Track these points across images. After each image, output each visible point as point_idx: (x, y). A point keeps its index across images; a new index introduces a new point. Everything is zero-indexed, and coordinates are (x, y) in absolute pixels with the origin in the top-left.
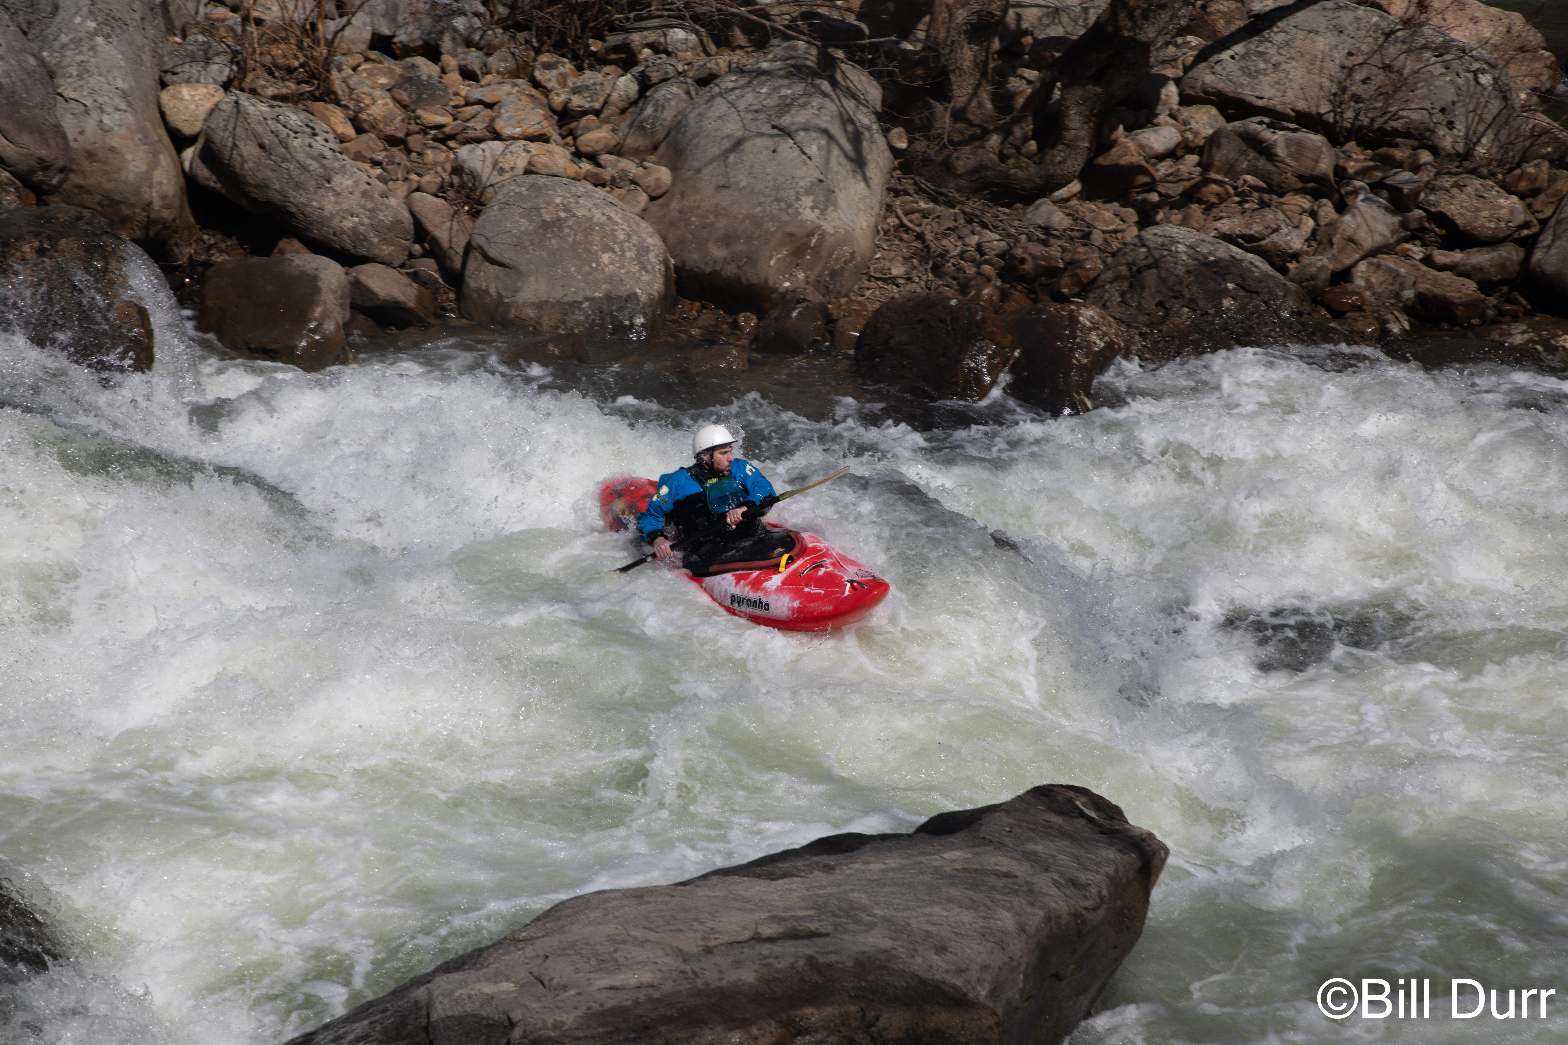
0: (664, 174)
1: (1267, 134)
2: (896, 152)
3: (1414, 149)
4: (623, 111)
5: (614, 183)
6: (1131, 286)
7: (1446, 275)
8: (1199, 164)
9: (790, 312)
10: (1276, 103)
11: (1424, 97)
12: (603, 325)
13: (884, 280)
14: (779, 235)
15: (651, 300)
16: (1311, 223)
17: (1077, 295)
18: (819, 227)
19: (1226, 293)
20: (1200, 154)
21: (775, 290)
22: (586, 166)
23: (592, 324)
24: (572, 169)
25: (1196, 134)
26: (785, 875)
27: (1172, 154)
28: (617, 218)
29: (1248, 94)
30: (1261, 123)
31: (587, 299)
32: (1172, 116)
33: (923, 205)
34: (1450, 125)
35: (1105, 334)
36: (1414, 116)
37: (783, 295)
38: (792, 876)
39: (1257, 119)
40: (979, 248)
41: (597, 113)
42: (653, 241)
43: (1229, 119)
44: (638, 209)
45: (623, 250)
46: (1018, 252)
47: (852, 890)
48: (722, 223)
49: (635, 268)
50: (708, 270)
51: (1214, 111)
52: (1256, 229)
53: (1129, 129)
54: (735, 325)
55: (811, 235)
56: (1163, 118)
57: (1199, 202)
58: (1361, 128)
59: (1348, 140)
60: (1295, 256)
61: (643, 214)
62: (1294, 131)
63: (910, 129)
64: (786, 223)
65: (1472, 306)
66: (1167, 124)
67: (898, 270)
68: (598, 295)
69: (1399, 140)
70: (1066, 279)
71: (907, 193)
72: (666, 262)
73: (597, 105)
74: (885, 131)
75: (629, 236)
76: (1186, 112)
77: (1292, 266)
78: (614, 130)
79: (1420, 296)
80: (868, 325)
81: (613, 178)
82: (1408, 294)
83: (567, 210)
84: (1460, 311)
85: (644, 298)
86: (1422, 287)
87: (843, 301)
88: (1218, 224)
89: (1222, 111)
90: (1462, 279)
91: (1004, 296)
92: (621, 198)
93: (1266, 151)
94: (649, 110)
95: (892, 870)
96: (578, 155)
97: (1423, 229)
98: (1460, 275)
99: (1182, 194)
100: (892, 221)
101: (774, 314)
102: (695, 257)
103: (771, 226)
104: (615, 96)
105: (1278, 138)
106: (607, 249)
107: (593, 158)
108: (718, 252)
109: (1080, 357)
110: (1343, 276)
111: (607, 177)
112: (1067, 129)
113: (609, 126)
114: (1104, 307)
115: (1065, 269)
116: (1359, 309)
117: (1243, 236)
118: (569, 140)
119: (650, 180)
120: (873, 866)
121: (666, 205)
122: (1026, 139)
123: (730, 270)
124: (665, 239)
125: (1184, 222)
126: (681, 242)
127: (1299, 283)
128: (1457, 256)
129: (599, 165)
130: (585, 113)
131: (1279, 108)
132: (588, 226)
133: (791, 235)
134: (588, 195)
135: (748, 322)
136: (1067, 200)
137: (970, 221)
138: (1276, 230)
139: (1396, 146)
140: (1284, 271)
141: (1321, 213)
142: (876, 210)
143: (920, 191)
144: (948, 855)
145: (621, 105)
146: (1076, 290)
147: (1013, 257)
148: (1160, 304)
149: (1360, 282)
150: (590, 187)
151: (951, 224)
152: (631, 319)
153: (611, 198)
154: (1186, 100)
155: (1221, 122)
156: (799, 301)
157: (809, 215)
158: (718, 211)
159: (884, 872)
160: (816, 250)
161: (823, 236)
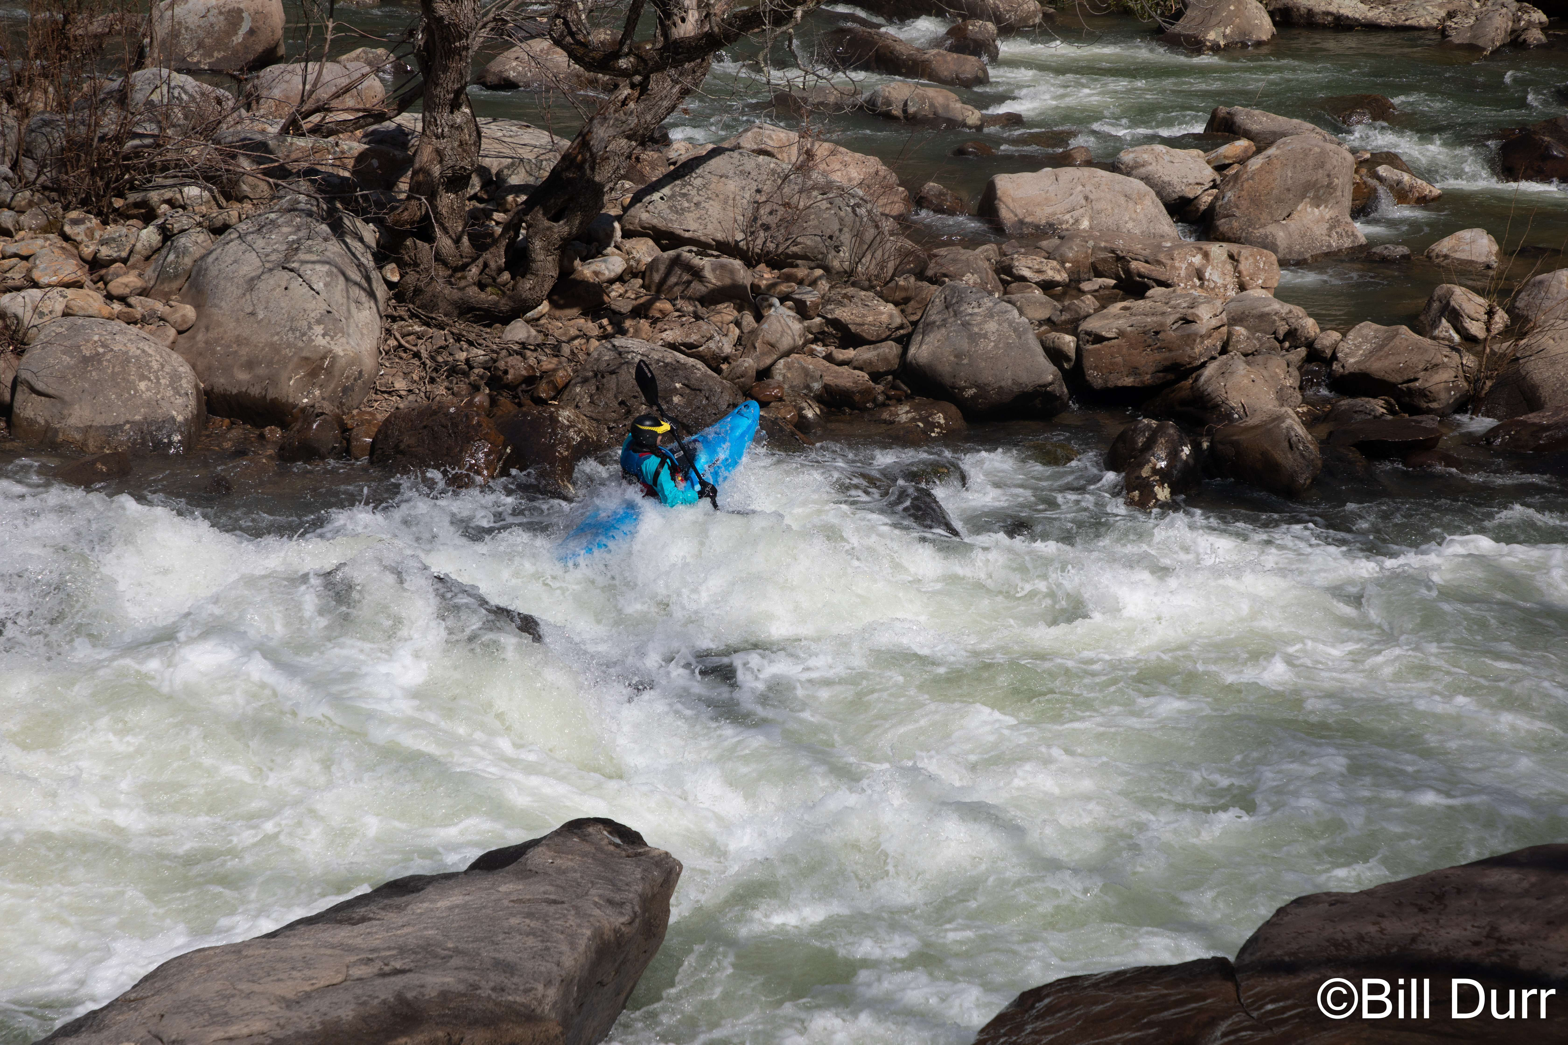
0: (189, 311)
1: (697, 261)
2: (390, 285)
3: (812, 268)
4: (147, 258)
5: (143, 321)
6: (598, 388)
7: (845, 369)
8: (643, 286)
9: (310, 425)
10: (700, 235)
11: (815, 227)
12: (144, 443)
13: (389, 393)
14: (296, 359)
15: (186, 420)
16: (737, 331)
17: (554, 399)
18: (331, 351)
19: (675, 391)
20: (643, 278)
21: (295, 406)
22: (117, 307)
23: (134, 443)
24: (106, 310)
25: (638, 262)
26: (363, 920)
27: (621, 279)
28: (150, 351)
29: (677, 228)
30: (690, 251)
31: (127, 422)
32: (616, 247)
33: (417, 328)
34: (837, 249)
35: (580, 431)
36: (809, 243)
37: (303, 410)
38: (370, 919)
39: (687, 248)
40: (467, 361)
41: (125, 261)
42: (185, 369)
43: (664, 249)
44: (168, 342)
45: (158, 379)
46: (501, 364)
47: (426, 928)
48: (244, 351)
49: (170, 393)
50: (235, 391)
51: (651, 242)
52: (693, 338)
53: (583, 260)
54: (262, 436)
55: (324, 358)
56: (610, 249)
57: (646, 317)
58: (768, 253)
59: (758, 263)
60: (726, 359)
61: (173, 346)
62: (717, 257)
63: (401, 265)
64: (301, 349)
65: (867, 393)
66: (613, 254)
67: (400, 385)
68: (138, 418)
69: (799, 262)
70: (543, 385)
71: (403, 319)
72: (197, 386)
73: (124, 254)
74: (380, 268)
75: (163, 366)
76: (628, 244)
77: (724, 367)
78: (140, 275)
79: (826, 387)
80: (379, 431)
81: (143, 316)
82: (816, 386)
83: (103, 346)
84: (857, 398)
85: (180, 418)
86: (828, 379)
87: (355, 412)
88: (664, 335)
89: (657, 242)
90: (857, 372)
91: (493, 401)
92: (151, 333)
93: (696, 274)
94: (171, 257)
95: (457, 906)
96: (110, 297)
97: (823, 333)
98: (855, 368)
99: (632, 311)
100: (392, 343)
101: (297, 426)
102: (222, 380)
103: (288, 352)
104: (139, 246)
105: (705, 263)
106: (143, 377)
107: (123, 299)
108: (243, 376)
109: (562, 451)
110: (764, 374)
111: (139, 316)
112: (534, 261)
113: (136, 272)
114: (577, 407)
115: (541, 377)
116: (780, 399)
117: (684, 344)
118: (101, 284)
119: (177, 317)
120: (439, 905)
121: (193, 338)
122: (500, 271)
123: (256, 391)
124: (194, 367)
125: (637, 334)
126: (209, 368)
127: (732, 380)
128: (850, 353)
129: (129, 306)
130: (114, 261)
131: (703, 238)
132: (125, 359)
133: (307, 359)
134: (123, 332)
135: (274, 433)
136: (538, 319)
137: (458, 340)
138: (711, 338)
139: (797, 266)
140: (718, 371)
141: (744, 323)
142: (377, 334)
143: (413, 316)
144: (503, 888)
145: (145, 253)
146: (552, 394)
147: (496, 368)
148: (622, 403)
149: (778, 378)
150: (124, 325)
151: (443, 343)
152: (169, 437)
153: (143, 334)
154: (628, 234)
155: (657, 251)
156: (318, 415)
157: (321, 342)
158: (240, 341)
159: (451, 908)
160: (329, 371)
161: (334, 358)
